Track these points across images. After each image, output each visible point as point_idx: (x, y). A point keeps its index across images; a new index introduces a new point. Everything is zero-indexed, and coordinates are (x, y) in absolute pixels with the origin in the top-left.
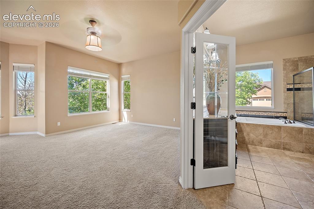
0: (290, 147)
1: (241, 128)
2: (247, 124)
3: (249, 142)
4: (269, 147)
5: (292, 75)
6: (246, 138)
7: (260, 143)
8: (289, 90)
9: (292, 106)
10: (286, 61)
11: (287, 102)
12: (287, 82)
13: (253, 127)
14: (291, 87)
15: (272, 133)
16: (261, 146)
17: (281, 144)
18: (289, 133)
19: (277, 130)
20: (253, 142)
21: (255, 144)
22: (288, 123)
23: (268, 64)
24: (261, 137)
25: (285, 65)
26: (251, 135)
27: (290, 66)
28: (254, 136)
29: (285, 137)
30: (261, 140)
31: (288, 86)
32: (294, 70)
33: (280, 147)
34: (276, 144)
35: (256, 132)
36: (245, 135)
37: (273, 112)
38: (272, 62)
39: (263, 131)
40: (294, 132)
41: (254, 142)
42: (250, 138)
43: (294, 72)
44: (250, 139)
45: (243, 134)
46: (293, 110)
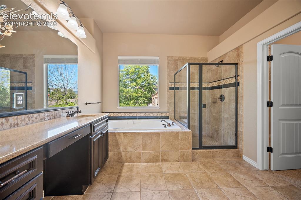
0: (168, 157)
1: (117, 141)
2: (124, 133)
3: (126, 160)
4: (148, 162)
5: (173, 74)
6: (123, 153)
7: (139, 158)
8: (171, 88)
9: (173, 105)
10: (170, 58)
11: (170, 101)
12: (170, 81)
13: (131, 138)
14: (173, 86)
15: (151, 143)
16: (140, 162)
17: (160, 155)
18: (167, 140)
19: (156, 138)
20: (130, 158)
21: (133, 161)
22: (168, 126)
23: (155, 60)
24: (140, 150)
25: (168, 63)
26: (129, 149)
27: (173, 64)
28: (132, 150)
29: (164, 145)
30: (140, 154)
31: (170, 85)
32: (175, 69)
33: (159, 159)
34: (155, 155)
35: (135, 144)
36: (121, 150)
37: (158, 112)
38: (158, 58)
39: (142, 141)
40: (171, 138)
41: (132, 157)
42: (127, 153)
43: (175, 71)
44: (127, 155)
45: (119, 148)
46: (174, 109)
